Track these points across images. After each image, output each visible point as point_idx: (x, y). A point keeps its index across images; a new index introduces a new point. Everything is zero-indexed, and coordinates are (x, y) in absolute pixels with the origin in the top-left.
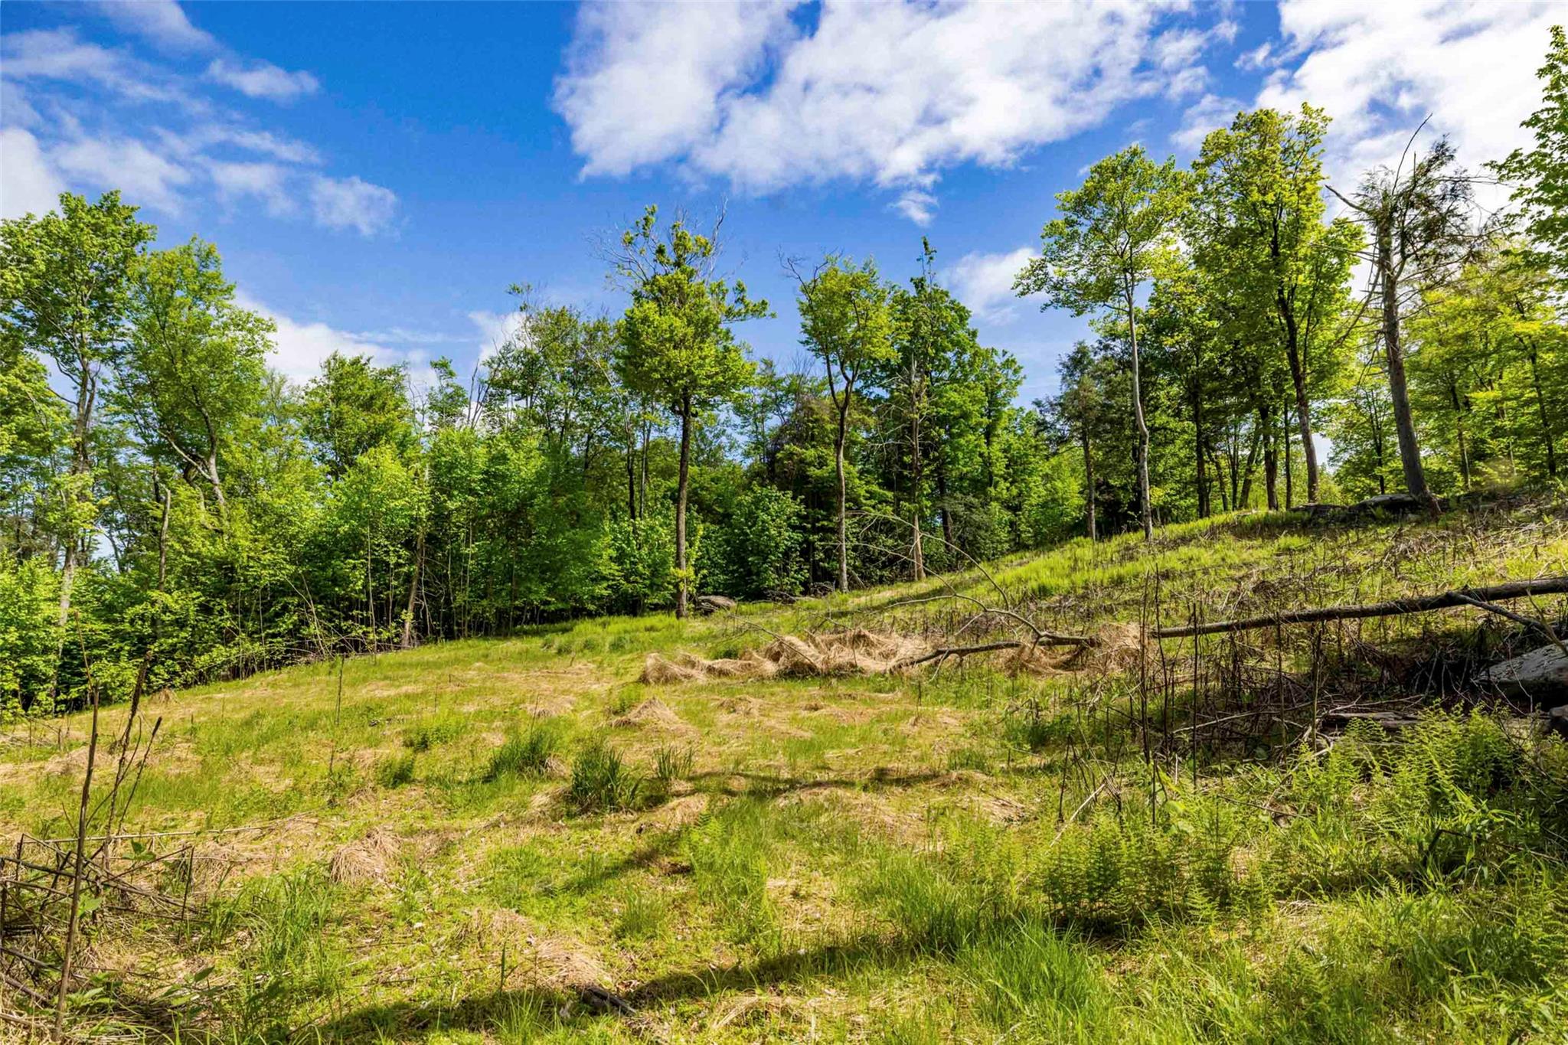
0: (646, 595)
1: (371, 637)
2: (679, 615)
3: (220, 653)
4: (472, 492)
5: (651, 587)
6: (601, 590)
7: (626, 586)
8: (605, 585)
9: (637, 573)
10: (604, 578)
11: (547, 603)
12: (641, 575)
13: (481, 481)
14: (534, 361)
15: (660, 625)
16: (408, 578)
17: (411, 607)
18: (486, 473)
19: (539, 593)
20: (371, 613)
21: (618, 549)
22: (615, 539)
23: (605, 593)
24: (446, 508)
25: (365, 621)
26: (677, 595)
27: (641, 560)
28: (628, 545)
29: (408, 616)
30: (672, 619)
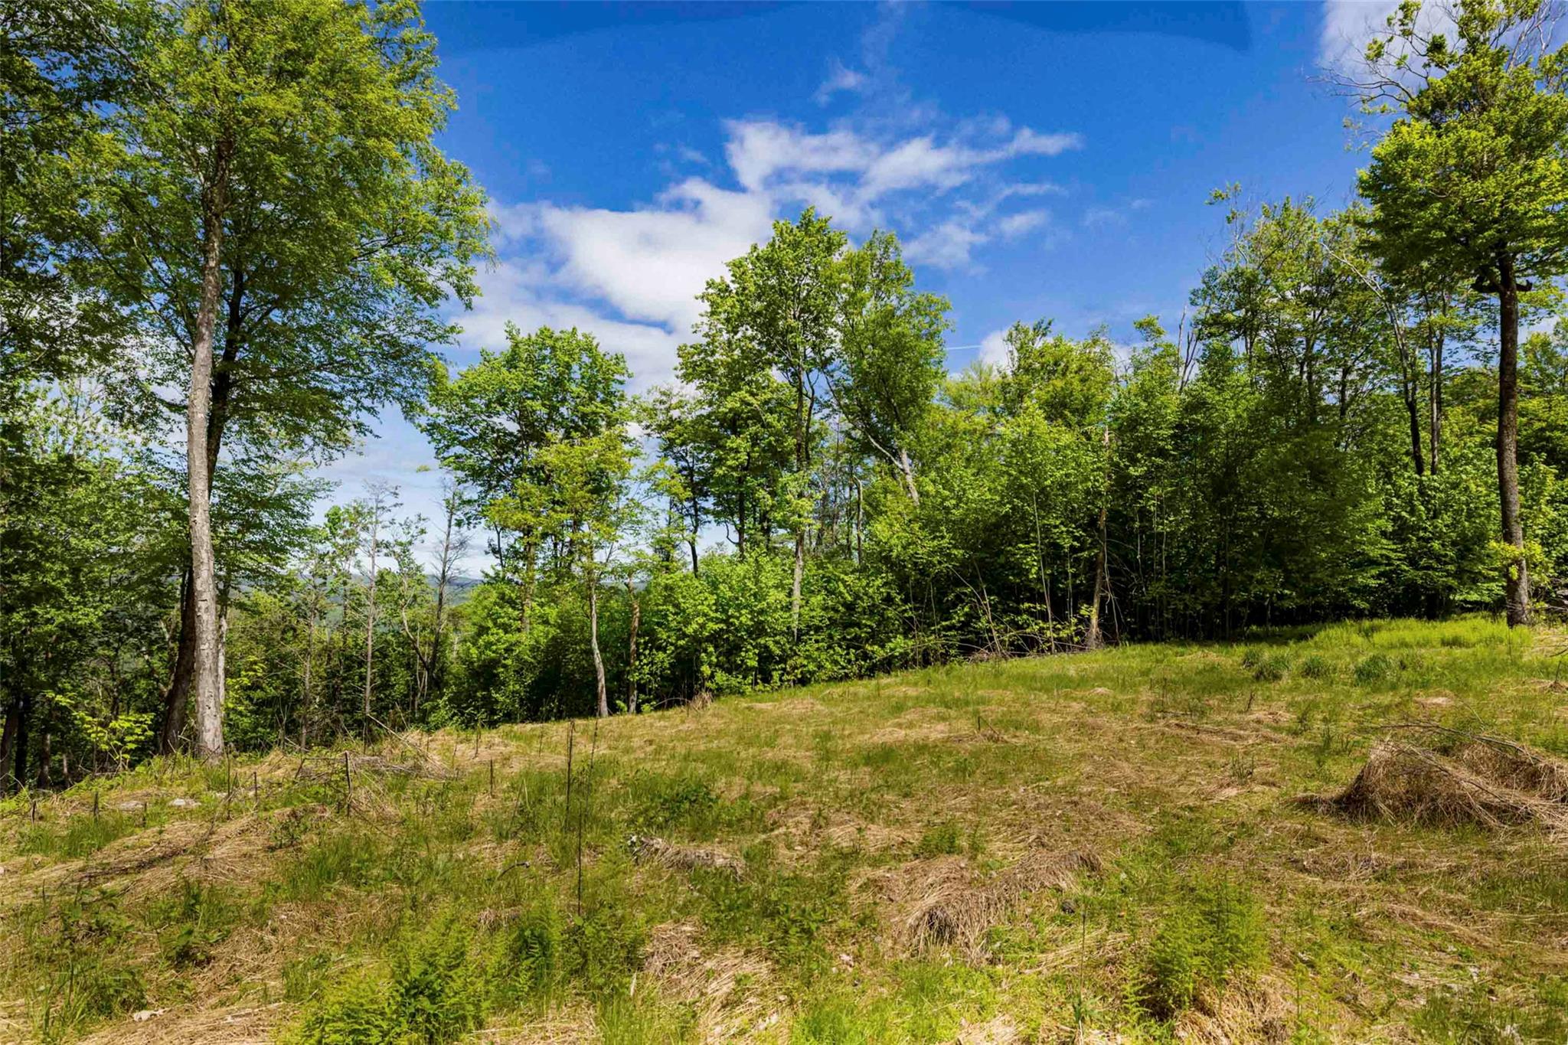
0: (1451, 589)
1: (1049, 633)
2: (1513, 621)
3: (899, 644)
4: (1162, 453)
5: (1458, 575)
6: (1368, 579)
7: (1409, 572)
8: (1374, 572)
9: (1431, 554)
10: (1373, 562)
11: (1281, 597)
12: (1438, 558)
13: (1173, 436)
14: (1251, 282)
15: (1473, 637)
16: (1092, 565)
17: (1096, 601)
18: (1180, 426)
19: (1266, 581)
20: (1047, 607)
21: (1394, 520)
22: (1389, 506)
23: (1373, 583)
24: (1129, 476)
25: (1043, 616)
26: (1512, 587)
27: (1439, 536)
28: (1412, 513)
29: (1091, 612)
30: (1501, 628)
